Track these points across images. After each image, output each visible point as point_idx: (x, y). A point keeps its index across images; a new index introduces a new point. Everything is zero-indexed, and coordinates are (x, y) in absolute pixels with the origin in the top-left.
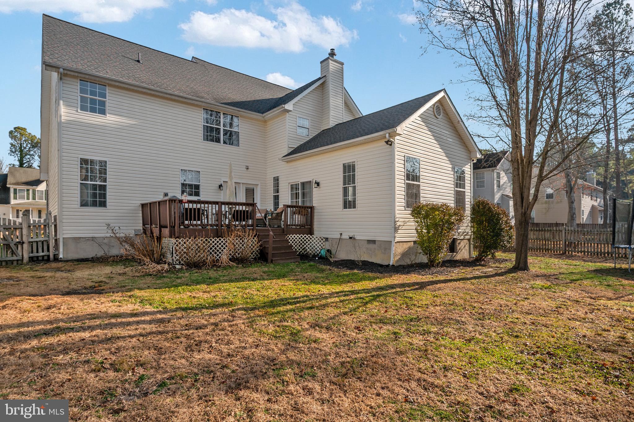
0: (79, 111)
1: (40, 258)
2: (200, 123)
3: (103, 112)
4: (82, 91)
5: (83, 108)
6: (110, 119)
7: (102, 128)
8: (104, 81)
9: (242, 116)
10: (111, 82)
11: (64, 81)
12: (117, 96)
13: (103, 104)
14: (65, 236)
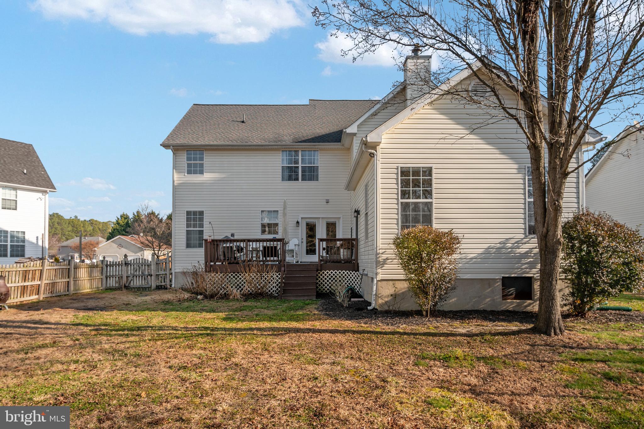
0: (186, 175)
1: (163, 287)
2: (279, 165)
3: (201, 172)
4: (189, 159)
5: (189, 172)
6: (207, 176)
7: (201, 184)
8: (203, 147)
9: (321, 150)
10: (206, 147)
11: (177, 155)
12: (211, 157)
13: (202, 165)
14: (177, 271)
